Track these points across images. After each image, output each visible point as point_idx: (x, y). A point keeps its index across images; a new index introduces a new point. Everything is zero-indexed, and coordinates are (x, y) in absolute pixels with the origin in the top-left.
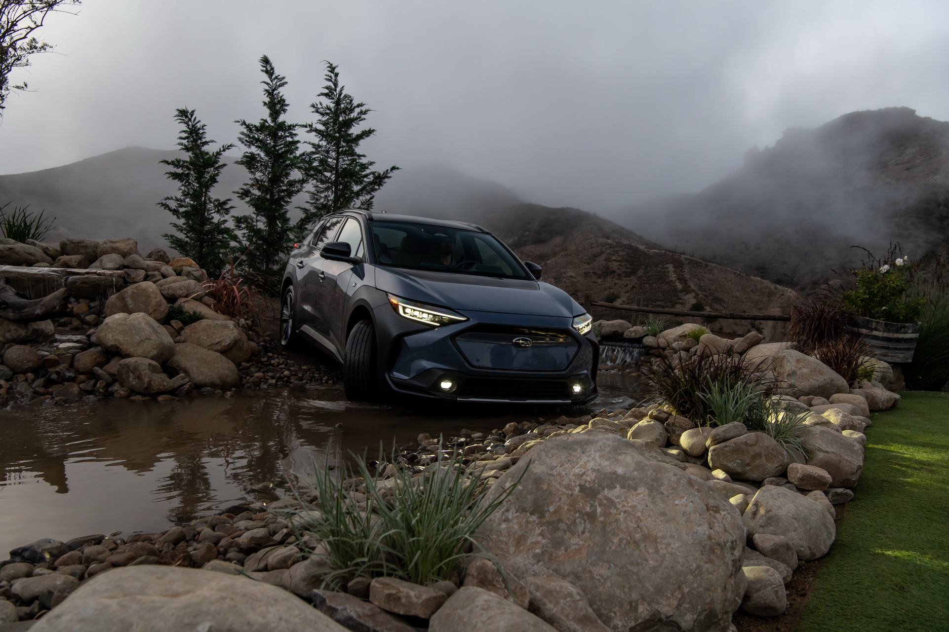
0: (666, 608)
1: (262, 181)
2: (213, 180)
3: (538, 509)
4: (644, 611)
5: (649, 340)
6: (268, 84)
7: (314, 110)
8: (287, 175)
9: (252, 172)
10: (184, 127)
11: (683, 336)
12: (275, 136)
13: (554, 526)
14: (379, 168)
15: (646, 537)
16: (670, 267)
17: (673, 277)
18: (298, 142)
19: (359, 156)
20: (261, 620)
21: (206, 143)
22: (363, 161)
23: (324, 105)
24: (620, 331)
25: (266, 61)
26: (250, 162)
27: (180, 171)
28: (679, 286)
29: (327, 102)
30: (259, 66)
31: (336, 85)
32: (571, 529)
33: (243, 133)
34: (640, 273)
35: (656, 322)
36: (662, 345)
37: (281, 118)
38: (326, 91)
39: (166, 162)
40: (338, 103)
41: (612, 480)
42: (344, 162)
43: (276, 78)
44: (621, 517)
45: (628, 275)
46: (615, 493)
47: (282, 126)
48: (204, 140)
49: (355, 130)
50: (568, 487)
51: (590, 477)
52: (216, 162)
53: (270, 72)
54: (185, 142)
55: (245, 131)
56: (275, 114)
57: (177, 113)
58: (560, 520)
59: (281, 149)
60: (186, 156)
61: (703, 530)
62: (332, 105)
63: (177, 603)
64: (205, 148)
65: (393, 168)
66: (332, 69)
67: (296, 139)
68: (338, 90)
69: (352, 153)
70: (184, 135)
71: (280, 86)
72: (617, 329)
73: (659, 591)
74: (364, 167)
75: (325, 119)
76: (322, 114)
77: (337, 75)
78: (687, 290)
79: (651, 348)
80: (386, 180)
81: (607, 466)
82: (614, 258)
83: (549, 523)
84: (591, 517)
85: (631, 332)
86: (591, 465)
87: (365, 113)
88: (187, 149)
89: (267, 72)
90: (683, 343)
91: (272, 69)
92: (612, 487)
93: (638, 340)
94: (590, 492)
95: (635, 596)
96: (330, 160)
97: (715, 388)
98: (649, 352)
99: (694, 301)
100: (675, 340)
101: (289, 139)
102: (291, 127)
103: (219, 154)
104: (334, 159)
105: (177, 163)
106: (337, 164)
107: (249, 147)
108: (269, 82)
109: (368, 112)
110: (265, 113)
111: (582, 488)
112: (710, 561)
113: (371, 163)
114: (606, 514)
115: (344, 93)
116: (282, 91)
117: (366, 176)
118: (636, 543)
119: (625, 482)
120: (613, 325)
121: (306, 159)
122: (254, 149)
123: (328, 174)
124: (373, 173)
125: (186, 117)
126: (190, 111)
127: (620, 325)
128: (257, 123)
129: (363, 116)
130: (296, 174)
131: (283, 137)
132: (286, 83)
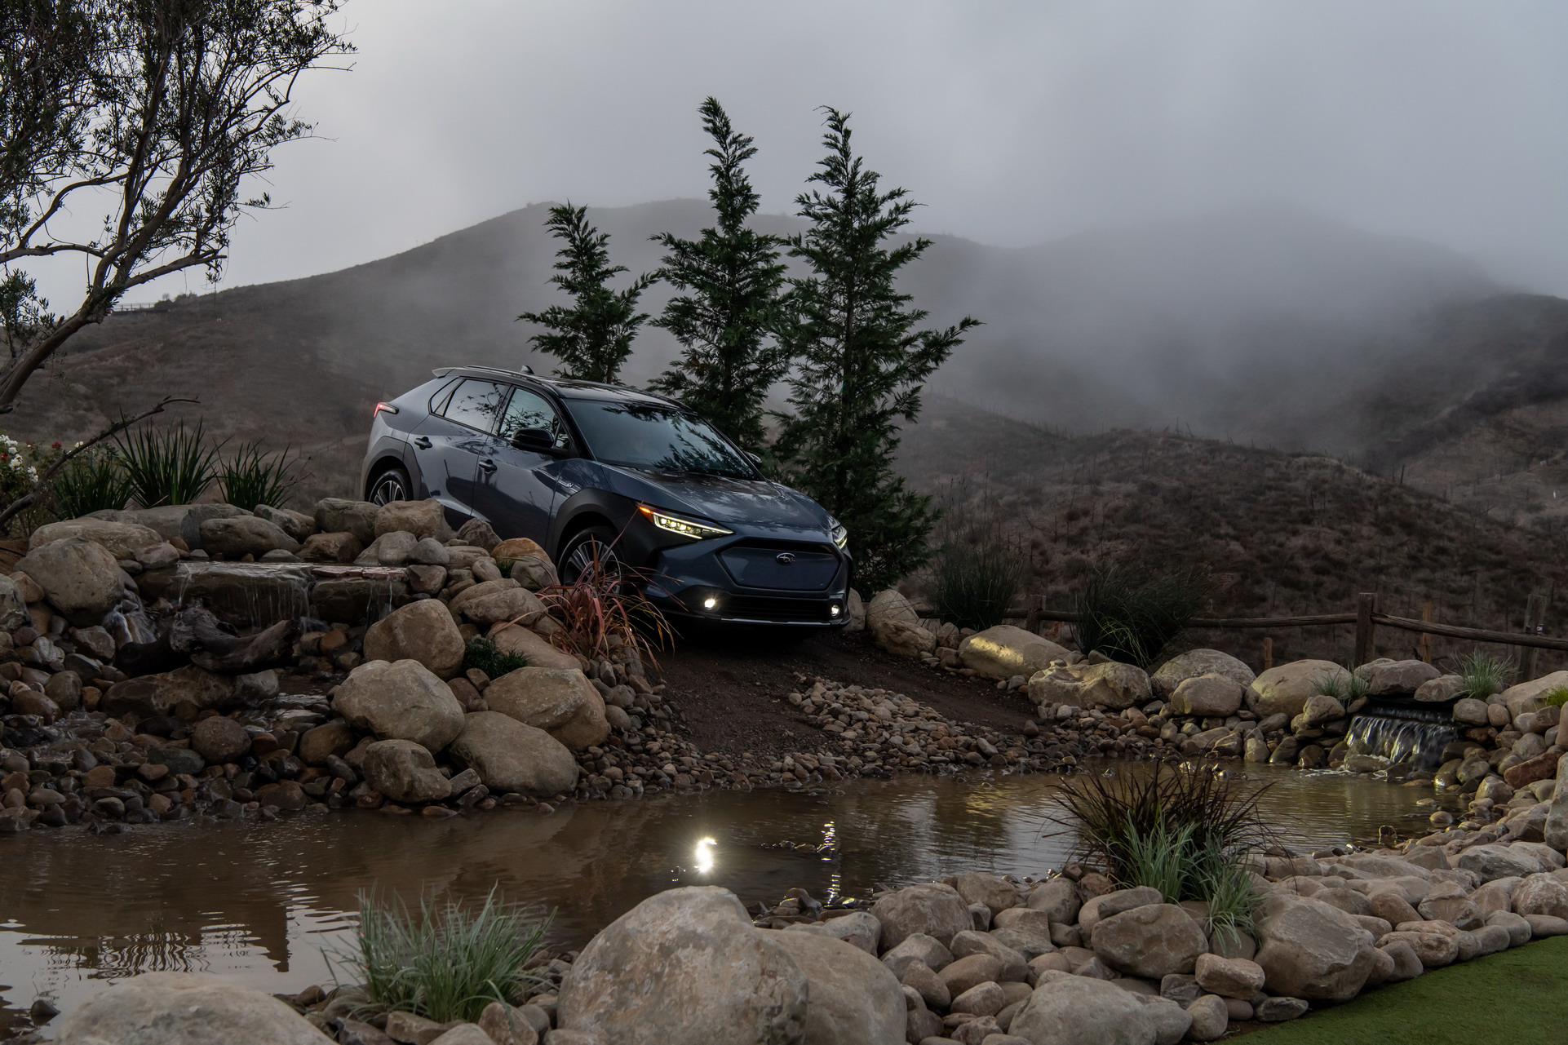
1: (707, 355)
2: (623, 349)
3: (616, 969)
5: (1468, 708)
6: (719, 155)
7: (802, 208)
8: (755, 343)
9: (685, 341)
10: (566, 244)
11: (1542, 701)
12: (733, 265)
13: (624, 985)
14: (937, 324)
15: (693, 999)
19: (897, 300)
21: (608, 273)
22: (905, 309)
23: (823, 198)
24: (1407, 685)
25: (712, 109)
26: (680, 319)
27: (557, 333)
29: (829, 192)
30: (699, 120)
31: (846, 153)
32: (637, 989)
33: (668, 260)
35: (1491, 666)
36: (1493, 719)
37: (747, 223)
38: (826, 169)
39: (532, 318)
40: (850, 192)
41: (689, 939)
42: (864, 313)
43: (735, 141)
44: (681, 977)
46: (686, 953)
47: (745, 242)
48: (604, 267)
49: (886, 245)
50: (650, 946)
51: (673, 935)
52: (625, 313)
53: (721, 131)
54: (567, 274)
55: (673, 254)
56: (732, 216)
57: (550, 216)
58: (631, 980)
59: (745, 286)
60: (570, 302)
61: (745, 993)
62: (839, 198)
64: (607, 284)
65: (966, 323)
66: (837, 122)
67: (774, 265)
68: (851, 164)
69: (883, 294)
70: (566, 260)
71: (742, 157)
72: (1400, 681)
74: (903, 322)
75: (824, 226)
76: (817, 218)
77: (847, 134)
79: (1472, 725)
80: (953, 349)
81: (692, 924)
83: (622, 983)
84: (658, 977)
85: (1431, 688)
86: (679, 922)
87: (905, 209)
88: (571, 287)
89: (715, 131)
90: (1539, 716)
91: (726, 124)
92: (685, 946)
93: (1443, 708)
94: (665, 951)
96: (834, 312)
98: (1465, 732)
100: (1525, 709)
101: (761, 265)
102: (764, 241)
103: (634, 293)
104: (843, 309)
105: (552, 318)
106: (848, 320)
107: (682, 286)
108: (721, 150)
109: (912, 208)
110: (712, 219)
111: (662, 947)
112: (738, 1025)
113: (920, 315)
115: (862, 170)
116: (745, 168)
117: (909, 341)
118: (680, 1005)
119: (699, 942)
120: (1395, 672)
122: (691, 293)
123: (831, 342)
124: (924, 335)
125: (570, 222)
126: (577, 210)
127: (1407, 672)
128: (694, 236)
129: (901, 217)
131: (745, 263)
132: (754, 150)
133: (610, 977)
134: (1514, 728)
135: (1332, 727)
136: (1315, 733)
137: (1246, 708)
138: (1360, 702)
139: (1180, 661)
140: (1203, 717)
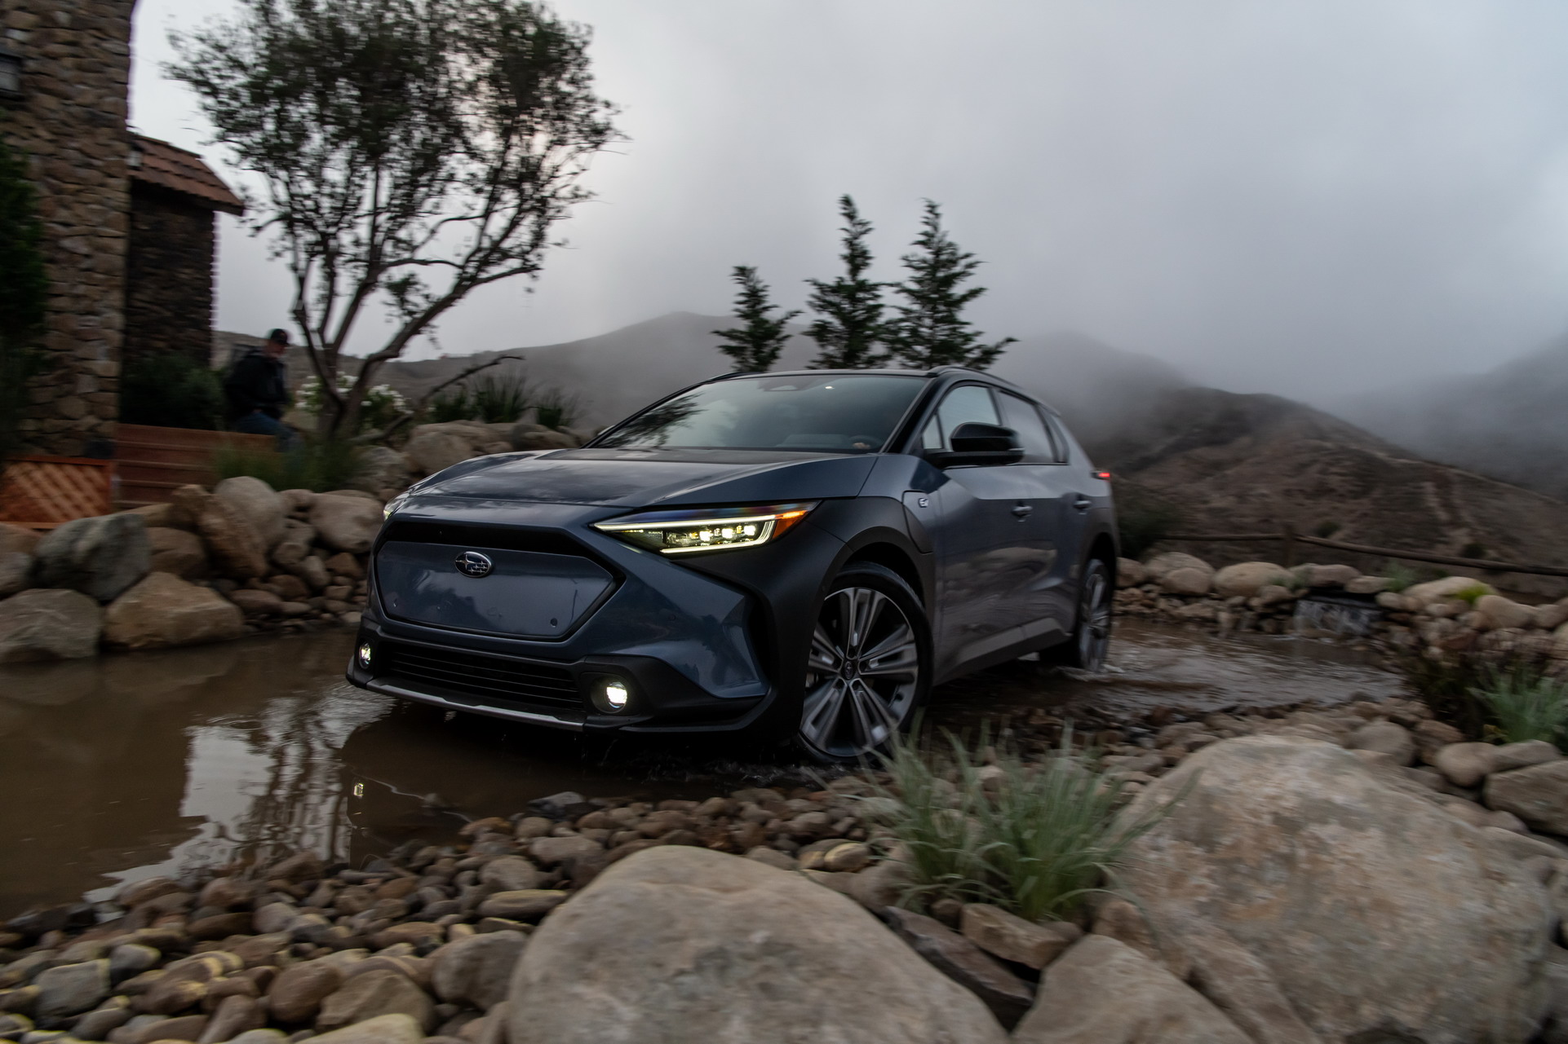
0: (1407, 1016)
2: (773, 355)
3: (1205, 839)
4: (1369, 1014)
5: (1388, 599)
6: (849, 231)
7: (904, 263)
8: (866, 349)
9: (823, 346)
10: (741, 289)
11: (1447, 596)
12: (854, 300)
13: (1228, 866)
14: (988, 340)
15: (1381, 905)
16: (1429, 487)
17: (1432, 501)
18: (881, 306)
19: (962, 324)
20: (828, 939)
21: (766, 309)
22: (967, 330)
23: (920, 257)
24: (1340, 582)
25: (847, 202)
26: (820, 332)
27: (733, 343)
28: (1443, 515)
29: (925, 253)
30: (838, 209)
31: (936, 228)
32: (1256, 875)
33: (814, 296)
34: (1377, 493)
35: (1400, 572)
36: (1410, 607)
37: (865, 275)
38: (922, 238)
39: (717, 332)
40: (937, 253)
41: (1324, 811)
42: (942, 332)
43: (859, 222)
44: (1337, 868)
45: (1356, 495)
46: (1328, 831)
47: (863, 286)
48: (767, 305)
49: (959, 289)
50: (1254, 813)
51: (1290, 802)
52: (777, 333)
53: (851, 216)
54: (741, 307)
55: (817, 292)
56: (855, 269)
57: (734, 271)
58: (1239, 860)
59: (860, 314)
60: (743, 325)
61: (1475, 907)
62: (930, 257)
63: (729, 900)
64: (767, 315)
65: (1010, 340)
66: (932, 208)
67: (880, 301)
68: (939, 235)
69: (951, 320)
70: (742, 299)
71: (864, 233)
72: (1335, 578)
73: (1397, 988)
74: (968, 338)
75: (919, 274)
76: (916, 269)
77: (937, 217)
78: (1456, 523)
79: (1392, 610)
80: (998, 356)
81: (1318, 789)
82: (1334, 470)
83: (1222, 862)
84: (1288, 861)
85: (1360, 584)
86: (1292, 785)
87: (970, 266)
88: (745, 316)
89: (848, 215)
90: (1448, 607)
91: (855, 211)
92: (1323, 821)
93: (1369, 598)
94: (1287, 825)
95: (1355, 989)
96: (923, 329)
97: (1504, 683)
98: (1388, 615)
99: (1467, 541)
100: (1435, 601)
101: (871, 302)
102: (875, 286)
103: (782, 322)
104: (929, 328)
105: (730, 334)
106: (932, 335)
107: (821, 312)
108: (850, 228)
109: (979, 265)
110: (842, 270)
111: (1278, 819)
112: (1486, 957)
113: (978, 334)
114: (1313, 861)
115: (946, 239)
116: (866, 241)
117: (969, 351)
118: (1360, 910)
119: (1348, 818)
120: (1329, 573)
121: (891, 328)
122: (826, 317)
123: (919, 348)
124: (979, 347)
125: (746, 275)
126: (750, 268)
127: (1340, 573)
128: (831, 281)
129: (971, 270)
130: (878, 348)
131: (862, 300)
132: (870, 229)
133: (1198, 851)
134: (1428, 614)
135: (1285, 607)
136: (1270, 611)
137: (1214, 593)
138: (1303, 591)
139: (1163, 559)
140: (1186, 597)
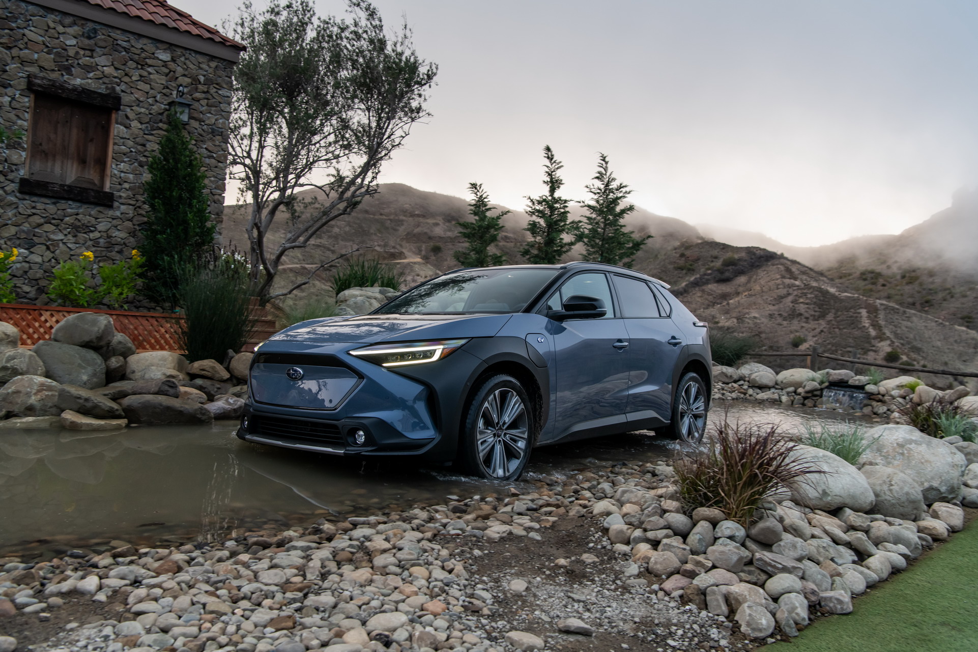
0: (935, 484)
1: (540, 243)
2: (493, 238)
4: (926, 485)
5: (870, 388)
6: (548, 167)
7: (588, 190)
9: (534, 237)
10: (473, 197)
11: (900, 387)
12: (552, 209)
14: (637, 237)
15: (927, 461)
16: (864, 312)
17: (866, 323)
18: (568, 212)
19: (621, 226)
21: (489, 209)
22: (625, 230)
23: (596, 187)
24: (846, 379)
25: (548, 149)
27: (468, 231)
28: (873, 333)
29: (599, 184)
30: (543, 153)
31: (606, 169)
32: (894, 458)
33: (528, 206)
34: (830, 317)
35: (876, 373)
36: (882, 392)
37: (557, 194)
38: (598, 175)
40: (607, 185)
41: (910, 442)
42: (610, 232)
43: (555, 162)
44: (916, 454)
45: (816, 319)
46: (913, 446)
47: (557, 201)
48: (488, 207)
49: (620, 206)
50: (891, 443)
51: (901, 440)
52: (495, 225)
53: (550, 158)
54: (473, 208)
55: (530, 204)
56: (552, 191)
57: (469, 186)
59: (556, 217)
60: (473, 219)
61: (950, 460)
62: (602, 187)
64: (488, 214)
65: (649, 237)
66: (603, 158)
67: (567, 209)
68: (608, 174)
69: (616, 224)
70: (474, 203)
71: (557, 168)
72: (843, 377)
73: (933, 478)
74: (625, 235)
75: (596, 197)
76: (595, 194)
77: (606, 163)
78: (881, 337)
79: (872, 394)
80: (642, 246)
81: (908, 437)
82: (801, 300)
84: (902, 454)
85: (856, 380)
86: (900, 436)
87: (628, 192)
88: (474, 214)
89: (548, 158)
90: (902, 392)
91: (552, 155)
92: (910, 444)
93: (861, 388)
94: (901, 446)
95: (923, 480)
96: (599, 230)
98: (870, 396)
99: (889, 349)
100: (893, 389)
101: (562, 210)
102: (564, 201)
103: (498, 217)
104: (602, 229)
105: (466, 225)
106: (604, 232)
107: (531, 216)
108: (549, 164)
109: (632, 192)
110: (545, 191)
111: (898, 444)
113: (631, 233)
115: (613, 176)
116: (559, 174)
117: (627, 242)
118: (922, 463)
119: (916, 442)
120: (840, 374)
121: (576, 225)
122: (537, 219)
124: (632, 240)
125: (476, 188)
126: (478, 184)
127: (845, 374)
128: (536, 197)
129: (627, 195)
130: (567, 238)
131: (557, 208)
132: (562, 166)
134: (891, 396)
135: (818, 393)
136: (810, 395)
137: (777, 386)
138: (827, 384)
139: (747, 366)
140: (762, 388)
